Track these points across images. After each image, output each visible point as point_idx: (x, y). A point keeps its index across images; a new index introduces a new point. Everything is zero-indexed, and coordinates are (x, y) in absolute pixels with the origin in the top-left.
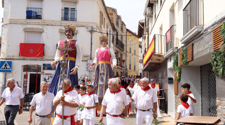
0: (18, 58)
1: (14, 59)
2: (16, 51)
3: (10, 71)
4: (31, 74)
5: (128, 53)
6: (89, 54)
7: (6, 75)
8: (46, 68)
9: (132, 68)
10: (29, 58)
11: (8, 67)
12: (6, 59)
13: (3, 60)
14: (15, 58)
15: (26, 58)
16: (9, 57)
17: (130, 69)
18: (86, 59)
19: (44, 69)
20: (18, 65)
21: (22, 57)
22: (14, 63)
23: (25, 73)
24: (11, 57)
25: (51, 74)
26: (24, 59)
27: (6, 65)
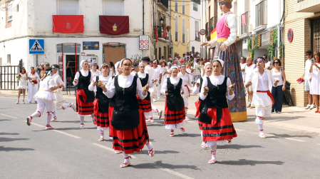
0: (51, 34)
1: (45, 37)
2: (47, 26)
3: (43, 52)
4: (67, 56)
5: (173, 13)
6: (141, 28)
7: (37, 58)
8: (87, 47)
9: (180, 38)
10: (64, 35)
11: (39, 47)
12: (36, 36)
13: (32, 38)
14: (47, 34)
15: (60, 34)
16: (39, 34)
17: (176, 40)
18: (138, 35)
19: (84, 48)
20: (52, 44)
21: (56, 34)
22: (47, 41)
23: (60, 54)
24: (42, 34)
25: (94, 55)
26: (58, 37)
27: (36, 44)
